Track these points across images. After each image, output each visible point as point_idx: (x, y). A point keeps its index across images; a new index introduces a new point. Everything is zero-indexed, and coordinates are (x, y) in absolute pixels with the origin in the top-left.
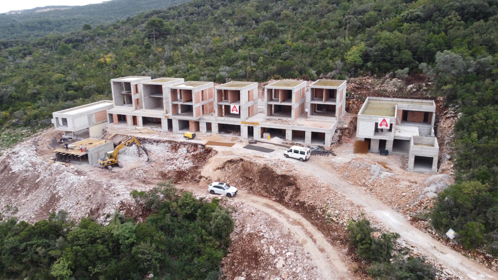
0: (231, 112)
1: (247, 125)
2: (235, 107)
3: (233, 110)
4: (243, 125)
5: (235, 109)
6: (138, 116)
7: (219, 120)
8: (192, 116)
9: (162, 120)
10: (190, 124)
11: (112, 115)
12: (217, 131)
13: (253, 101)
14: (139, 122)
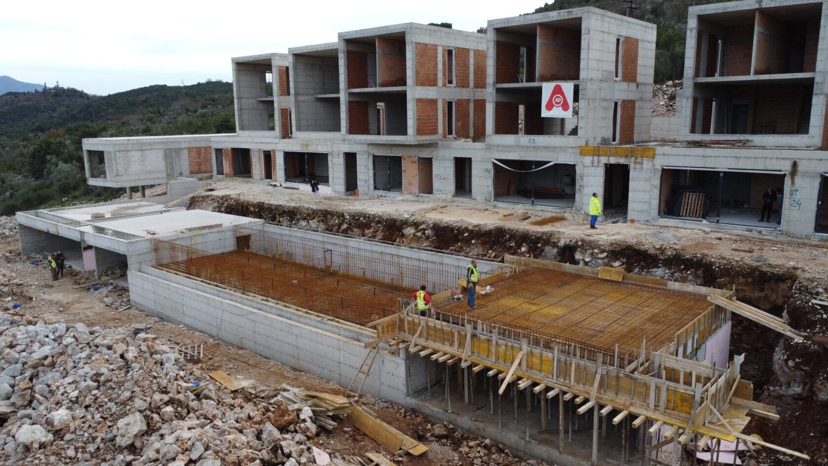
0: (545, 113)
1: (604, 160)
2: (558, 90)
3: (550, 107)
4: (588, 160)
5: (560, 99)
6: (274, 151)
7: (498, 146)
8: (404, 132)
9: (329, 158)
10: (405, 165)
11: (221, 150)
12: (491, 189)
13: (633, 86)
14: (278, 167)
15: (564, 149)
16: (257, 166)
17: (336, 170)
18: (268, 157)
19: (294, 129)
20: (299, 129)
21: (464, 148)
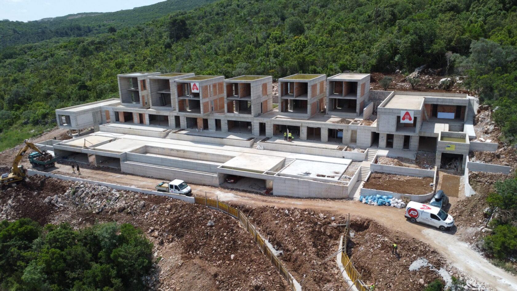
1: (259, 121)
4: (255, 121)
6: (144, 114)
7: (229, 116)
8: (200, 112)
9: (169, 117)
10: (198, 121)
11: (118, 112)
12: (227, 128)
13: (266, 96)
14: (146, 119)
15: (248, 118)
16: (136, 119)
17: (172, 121)
18: (141, 116)
19: (151, 105)
20: (153, 105)
21: (218, 116)
